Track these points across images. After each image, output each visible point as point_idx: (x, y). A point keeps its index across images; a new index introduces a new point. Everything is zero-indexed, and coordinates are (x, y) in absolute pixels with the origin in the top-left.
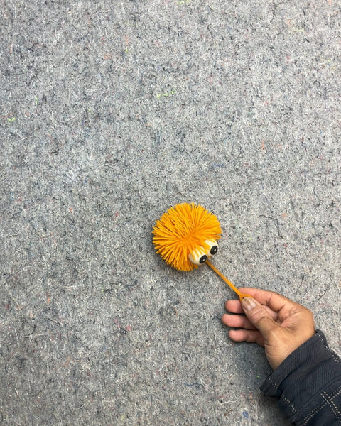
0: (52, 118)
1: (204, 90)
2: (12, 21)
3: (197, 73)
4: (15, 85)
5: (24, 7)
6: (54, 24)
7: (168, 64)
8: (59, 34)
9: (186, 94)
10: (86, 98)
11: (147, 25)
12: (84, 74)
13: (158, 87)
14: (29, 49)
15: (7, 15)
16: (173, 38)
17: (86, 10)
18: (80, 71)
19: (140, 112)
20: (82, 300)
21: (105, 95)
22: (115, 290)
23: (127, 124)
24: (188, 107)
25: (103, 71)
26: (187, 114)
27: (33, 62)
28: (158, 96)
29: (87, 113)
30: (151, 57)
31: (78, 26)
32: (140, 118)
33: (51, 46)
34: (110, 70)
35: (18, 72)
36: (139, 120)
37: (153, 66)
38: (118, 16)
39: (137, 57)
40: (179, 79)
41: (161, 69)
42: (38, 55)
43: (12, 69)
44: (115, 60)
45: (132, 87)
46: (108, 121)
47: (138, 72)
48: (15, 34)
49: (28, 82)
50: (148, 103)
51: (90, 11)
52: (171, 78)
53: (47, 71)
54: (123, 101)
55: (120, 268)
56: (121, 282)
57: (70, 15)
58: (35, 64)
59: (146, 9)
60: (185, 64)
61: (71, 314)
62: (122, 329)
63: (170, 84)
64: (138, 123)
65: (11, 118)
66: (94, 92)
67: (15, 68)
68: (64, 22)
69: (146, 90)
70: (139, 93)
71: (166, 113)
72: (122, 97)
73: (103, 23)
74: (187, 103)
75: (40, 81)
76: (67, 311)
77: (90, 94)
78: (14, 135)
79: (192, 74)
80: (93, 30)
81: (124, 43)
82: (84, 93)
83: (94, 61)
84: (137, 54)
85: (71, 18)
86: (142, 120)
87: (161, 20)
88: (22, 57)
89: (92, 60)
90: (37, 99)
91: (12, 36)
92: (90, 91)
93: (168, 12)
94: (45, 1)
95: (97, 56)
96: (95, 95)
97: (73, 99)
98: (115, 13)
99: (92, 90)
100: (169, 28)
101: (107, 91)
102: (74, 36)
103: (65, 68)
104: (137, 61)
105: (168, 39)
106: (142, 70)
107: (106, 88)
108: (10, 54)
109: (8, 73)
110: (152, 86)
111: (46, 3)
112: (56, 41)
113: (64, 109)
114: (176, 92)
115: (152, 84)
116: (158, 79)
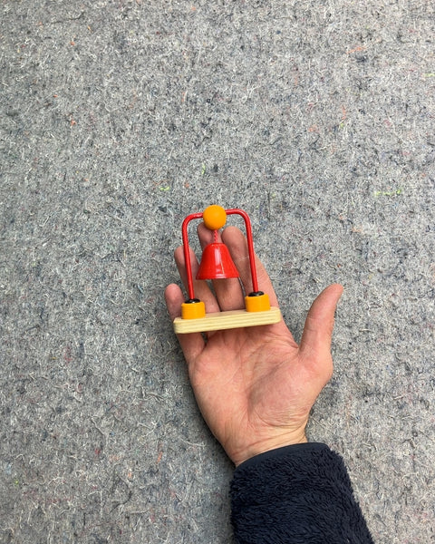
0: (220, 197)
2: (193, 63)
4: (178, 144)
5: (213, 47)
6: (247, 76)
7: (398, 152)
8: (252, 90)
9: (418, 199)
10: (272, 178)
11: (376, 97)
12: (275, 146)
13: (378, 181)
14: (208, 101)
15: (188, 54)
16: (411, 120)
17: (295, 65)
18: (272, 141)
19: (346, 210)
21: (300, 178)
23: (324, 223)
24: (419, 217)
25: (303, 145)
26: (414, 226)
27: (210, 119)
28: (376, 193)
29: (269, 200)
30: (375, 139)
31: (280, 83)
32: (344, 218)
33: (239, 103)
34: (314, 146)
35: (187, 128)
36: (342, 222)
37: (376, 152)
38: (338, 80)
39: (355, 135)
40: (411, 175)
41: (387, 156)
42: (218, 111)
43: (178, 123)
44: (322, 134)
45: (341, 174)
46: (298, 215)
47: (353, 157)
48: (194, 79)
49: (197, 143)
50: (360, 202)
51: (301, 67)
52: (399, 172)
53: (227, 133)
54: (325, 191)
57: (271, 67)
58: (212, 122)
59: (378, 76)
60: (423, 156)
63: (396, 180)
64: (340, 224)
65: (163, 187)
66: (285, 173)
67: (183, 122)
68: (261, 74)
69: (360, 181)
70: (349, 185)
71: (384, 219)
72: (323, 186)
73: (315, 84)
74: (417, 210)
75: (214, 144)
76: (183, 482)
77: (279, 175)
78: (162, 209)
79: (431, 171)
80: (299, 91)
81: (339, 115)
82: (271, 171)
83: (294, 132)
84: (355, 131)
85: (272, 71)
86: (346, 223)
87: (397, 94)
88: (196, 110)
89: (291, 129)
90: (204, 167)
91: (188, 81)
92: (279, 171)
93: (410, 85)
94: (241, 44)
95: (299, 125)
96: (286, 176)
97: (253, 177)
98: (334, 74)
99: (283, 170)
100: (407, 106)
101: (303, 175)
102: (272, 95)
103: (251, 134)
104: (354, 141)
105: (402, 120)
106: (358, 154)
107: (304, 171)
108: (181, 103)
109: (173, 127)
110: (369, 178)
111: (242, 47)
112: (246, 97)
113: (238, 187)
114: (403, 193)
115: (371, 175)
116: (381, 170)
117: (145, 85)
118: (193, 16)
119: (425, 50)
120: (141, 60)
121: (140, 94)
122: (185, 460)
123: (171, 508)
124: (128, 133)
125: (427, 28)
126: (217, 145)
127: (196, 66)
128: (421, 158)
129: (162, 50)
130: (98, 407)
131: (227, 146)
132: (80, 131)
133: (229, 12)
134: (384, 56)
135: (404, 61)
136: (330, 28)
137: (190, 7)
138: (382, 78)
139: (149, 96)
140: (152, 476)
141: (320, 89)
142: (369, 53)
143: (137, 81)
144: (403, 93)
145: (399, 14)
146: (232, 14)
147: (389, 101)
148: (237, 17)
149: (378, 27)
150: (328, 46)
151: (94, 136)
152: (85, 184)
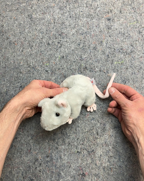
0: (65, 66)
1: (138, 63)
2: (54, 23)
3: (135, 55)
4: (51, 50)
5: (61, 17)
6: (72, 26)
7: (122, 49)
8: (74, 31)
9: (129, 64)
10: (82, 59)
11: (114, 32)
12: (82, 49)
13: (116, 59)
14: (60, 35)
15: (53, 20)
16: (125, 38)
17: (87, 22)
18: (81, 47)
19: (106, 69)
20: (65, 155)
21: (90, 59)
22: (82, 153)
23: (99, 73)
24: (129, 70)
25: (91, 48)
26: (128, 73)
27: (61, 41)
28: (115, 63)
29: (81, 66)
30: (114, 45)
31: (83, 28)
32: (105, 71)
33: (70, 35)
34: (95, 48)
35: (53, 44)
36: (105, 73)
37: (115, 49)
38: (101, 26)
39: (108, 44)
40: (126, 56)
41: (118, 51)
42: (63, 38)
43: (50, 43)
44: (97, 44)
45: (104, 57)
46: (90, 71)
47: (107, 51)
48: (55, 28)
49: (57, 49)
50: (110, 66)
51: (89, 23)
52: (122, 55)
53: (66, 45)
54: (99, 63)
55: (86, 142)
56: (86, 149)
58: (61, 42)
59: (114, 24)
60: (130, 50)
61: (59, 161)
62: (83, 173)
63: (122, 58)
64: (104, 74)
65: (46, 64)
66: (86, 58)
67: (52, 42)
68: (77, 26)
69: (110, 59)
70: (107, 60)
71: (118, 71)
72: (98, 61)
73: (94, 28)
74: (128, 68)
75: (62, 49)
76: (57, 159)
77: (84, 58)
78: (47, 71)
79: (132, 55)
80: (89, 30)
81: (102, 38)
82: (81, 57)
83: (88, 44)
84: (108, 43)
85: (80, 24)
86: (106, 73)
87: (120, 30)
88: (56, 38)
89: (87, 43)
90: (59, 57)
91: (53, 29)
92: (84, 57)
93: (124, 27)
94: (70, 16)
95: (89, 42)
96: (86, 59)
97: (76, 59)
98: (100, 25)
99: (85, 57)
100: (124, 34)
101: (92, 58)
102: (80, 32)
103: (74, 45)
104: (108, 46)
105: (123, 38)
106: (109, 50)
107: (92, 56)
108: (51, 36)
109: (49, 44)
110: (113, 58)
111: (70, 17)
112: (72, 33)
113: (71, 63)
114: (124, 62)
115: (113, 57)
116: (116, 55)
117: (39, 31)
118: (54, 7)
119: (129, 16)
120: (38, 22)
121: (38, 34)
122: (57, 152)
123: (54, 168)
124: (34, 47)
125: (129, 8)
126: (63, 49)
127: (55, 24)
128: (129, 51)
129: (44, 19)
130: (29, 136)
131: (66, 49)
132: (19, 47)
133: (65, 5)
134: (116, 18)
135: (122, 19)
136: (98, 10)
137: (53, 4)
138: (116, 25)
139: (40, 34)
140: (47, 158)
141: (96, 30)
142: (111, 17)
143: (36, 30)
144: (122, 30)
145: (120, 4)
146: (66, 6)
147: (118, 33)
148: (68, 7)
149: (113, 9)
150: (98, 15)
151: (23, 48)
152: (21, 64)
